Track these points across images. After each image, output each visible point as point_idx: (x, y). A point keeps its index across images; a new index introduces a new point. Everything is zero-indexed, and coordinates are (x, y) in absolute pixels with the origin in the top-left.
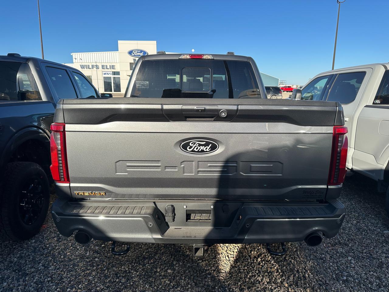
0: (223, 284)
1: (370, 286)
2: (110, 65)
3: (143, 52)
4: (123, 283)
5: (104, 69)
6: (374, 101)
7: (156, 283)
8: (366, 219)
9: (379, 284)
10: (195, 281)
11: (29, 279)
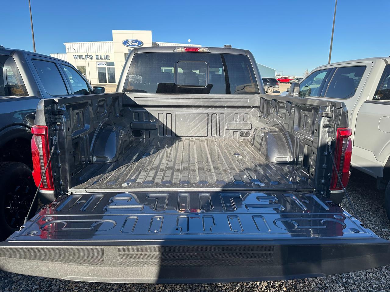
0: (220, 289)
1: (369, 289)
2: (105, 55)
3: (138, 42)
4: (116, 290)
5: (98, 59)
6: (374, 96)
7: (150, 289)
8: (365, 217)
9: (379, 286)
10: (191, 286)
11: (15, 287)
